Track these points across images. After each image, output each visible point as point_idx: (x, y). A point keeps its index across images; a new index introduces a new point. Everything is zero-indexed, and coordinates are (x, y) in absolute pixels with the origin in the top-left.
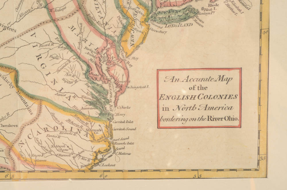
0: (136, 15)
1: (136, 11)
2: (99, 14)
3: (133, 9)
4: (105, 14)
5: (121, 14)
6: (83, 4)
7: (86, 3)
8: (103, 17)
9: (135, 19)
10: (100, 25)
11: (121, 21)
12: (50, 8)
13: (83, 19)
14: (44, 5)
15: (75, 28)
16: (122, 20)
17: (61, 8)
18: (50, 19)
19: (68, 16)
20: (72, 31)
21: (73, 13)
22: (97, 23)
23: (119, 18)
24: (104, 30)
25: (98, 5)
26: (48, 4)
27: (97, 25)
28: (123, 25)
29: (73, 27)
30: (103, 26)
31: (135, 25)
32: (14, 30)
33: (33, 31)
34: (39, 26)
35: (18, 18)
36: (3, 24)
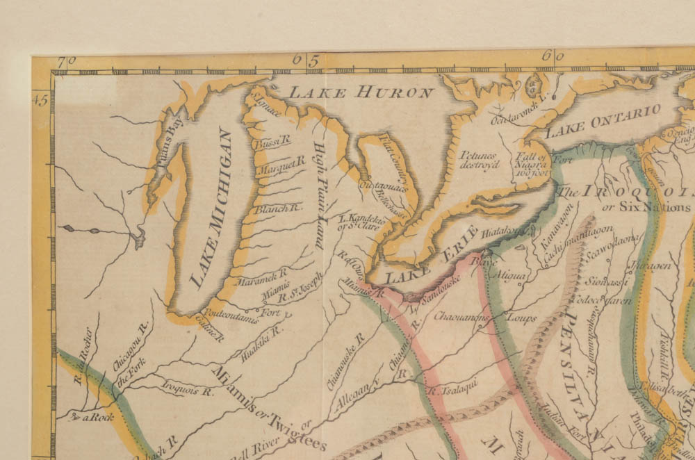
0: (688, 413)
1: (687, 401)
2: (576, 405)
3: (680, 394)
4: (595, 406)
5: (643, 406)
6: (529, 376)
7: (536, 373)
8: (587, 416)
9: (684, 423)
10: (579, 438)
11: (641, 429)
12: (429, 384)
13: (526, 418)
14: (412, 374)
15: (501, 446)
16: (645, 423)
17: (463, 385)
18: (426, 415)
19: (482, 409)
20: (493, 452)
21: (499, 400)
22: (569, 431)
23: (635, 419)
24: (587, 454)
25: (572, 378)
26: (423, 371)
27: (568, 436)
28: (648, 440)
29: (496, 440)
30: (585, 441)
31: (686, 441)
32: (319, 443)
33: (375, 448)
34: (394, 436)
35: (334, 408)
36: (290, 426)
